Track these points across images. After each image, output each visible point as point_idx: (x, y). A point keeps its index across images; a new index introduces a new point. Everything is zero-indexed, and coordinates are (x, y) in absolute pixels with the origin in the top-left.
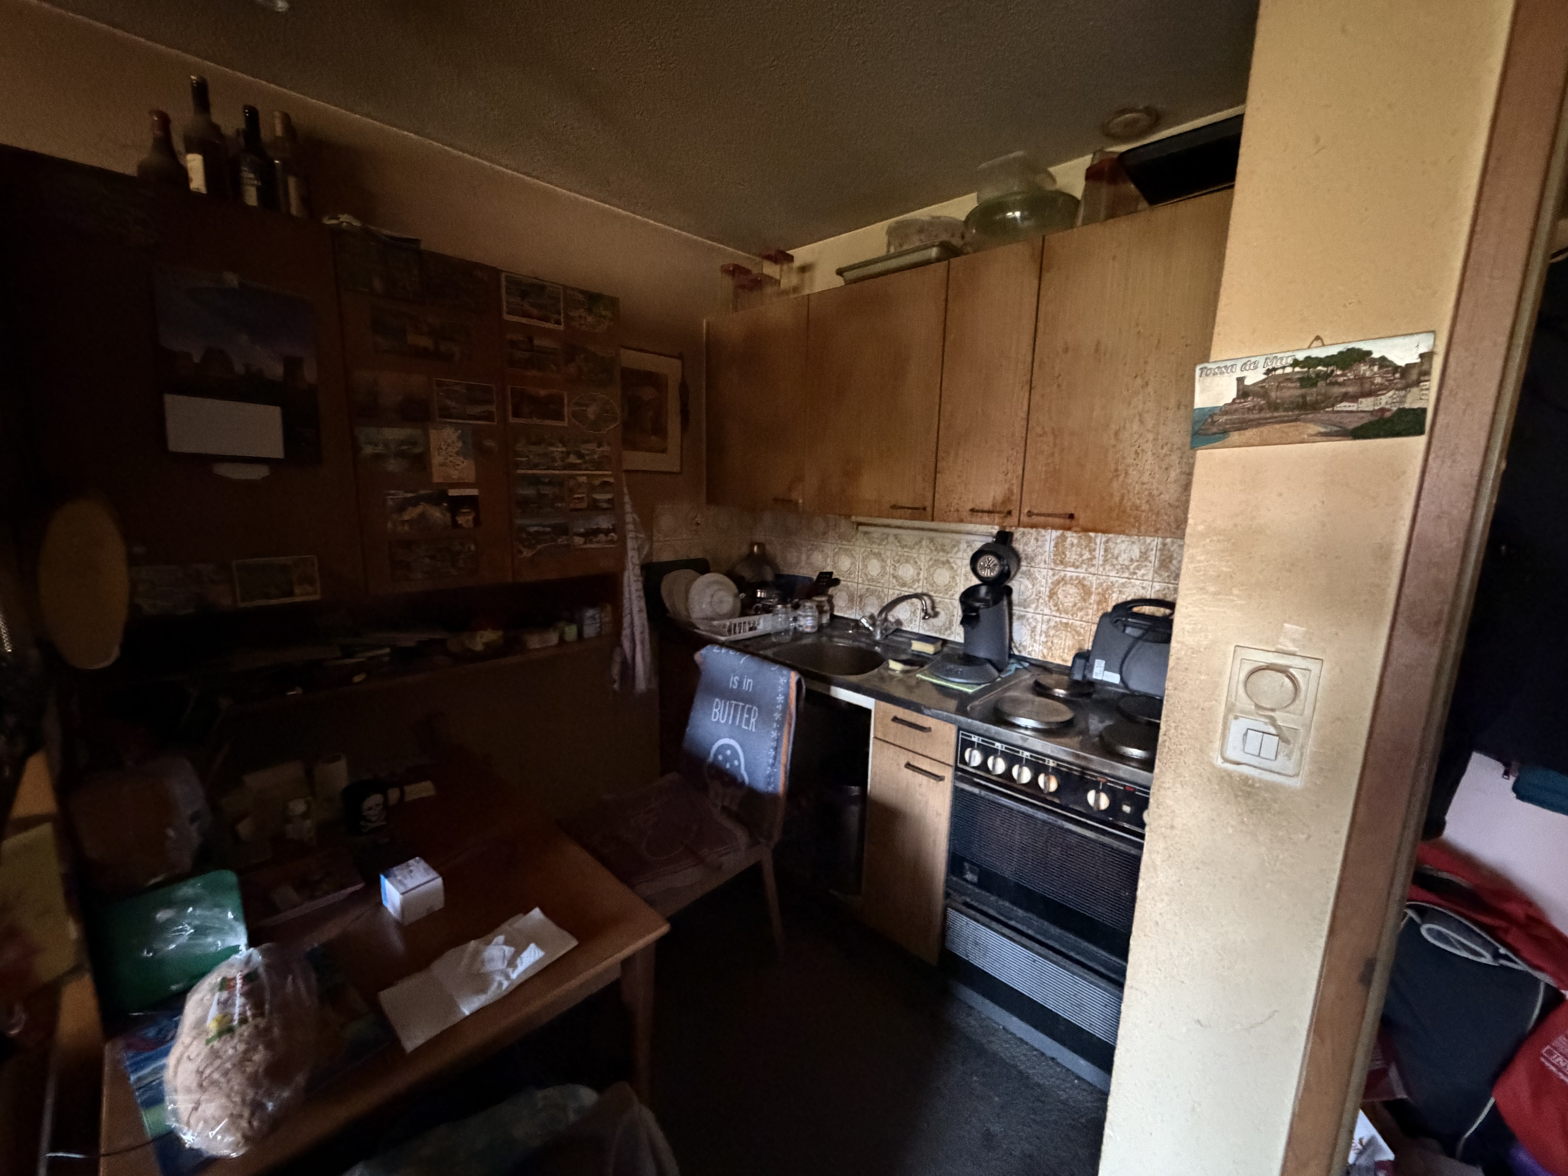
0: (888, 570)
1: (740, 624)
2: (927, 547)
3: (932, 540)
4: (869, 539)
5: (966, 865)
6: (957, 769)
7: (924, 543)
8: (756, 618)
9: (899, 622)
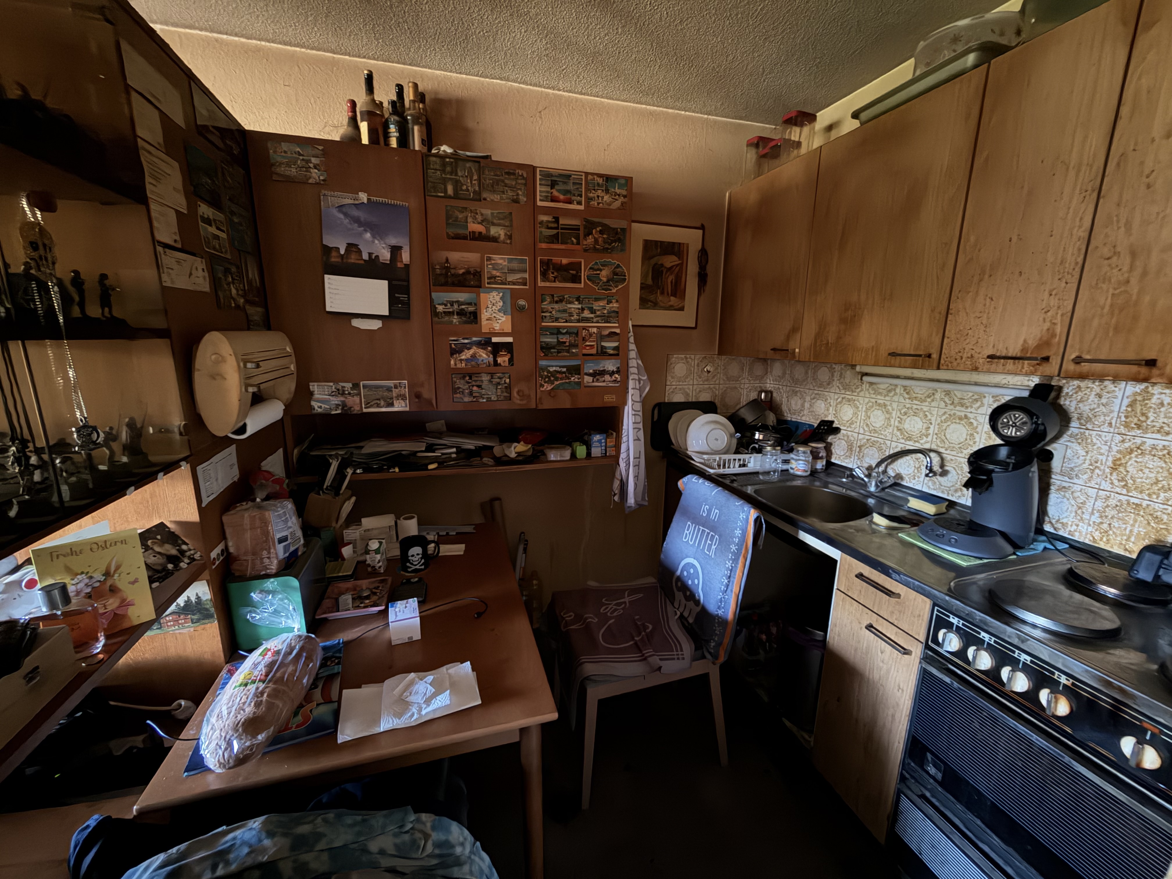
0: (892, 422)
1: (729, 460)
2: (942, 399)
3: (948, 393)
4: (874, 389)
5: (929, 756)
6: (927, 647)
7: (938, 396)
8: (748, 456)
9: (899, 476)
